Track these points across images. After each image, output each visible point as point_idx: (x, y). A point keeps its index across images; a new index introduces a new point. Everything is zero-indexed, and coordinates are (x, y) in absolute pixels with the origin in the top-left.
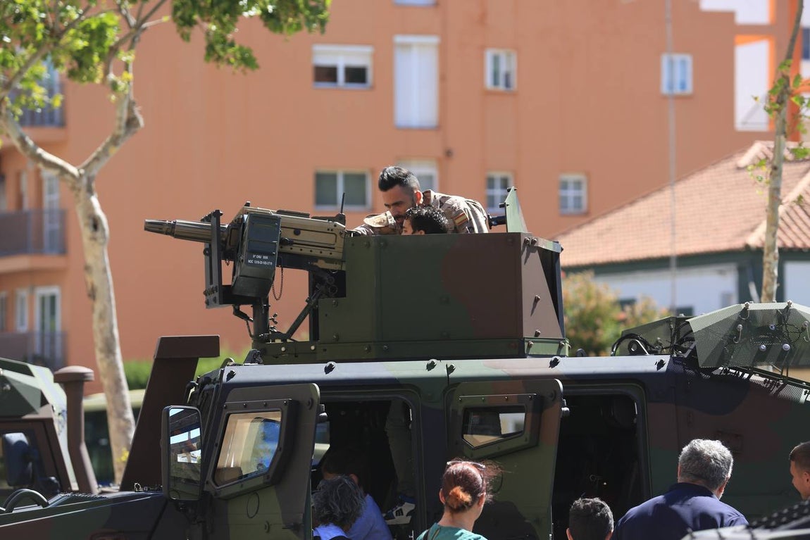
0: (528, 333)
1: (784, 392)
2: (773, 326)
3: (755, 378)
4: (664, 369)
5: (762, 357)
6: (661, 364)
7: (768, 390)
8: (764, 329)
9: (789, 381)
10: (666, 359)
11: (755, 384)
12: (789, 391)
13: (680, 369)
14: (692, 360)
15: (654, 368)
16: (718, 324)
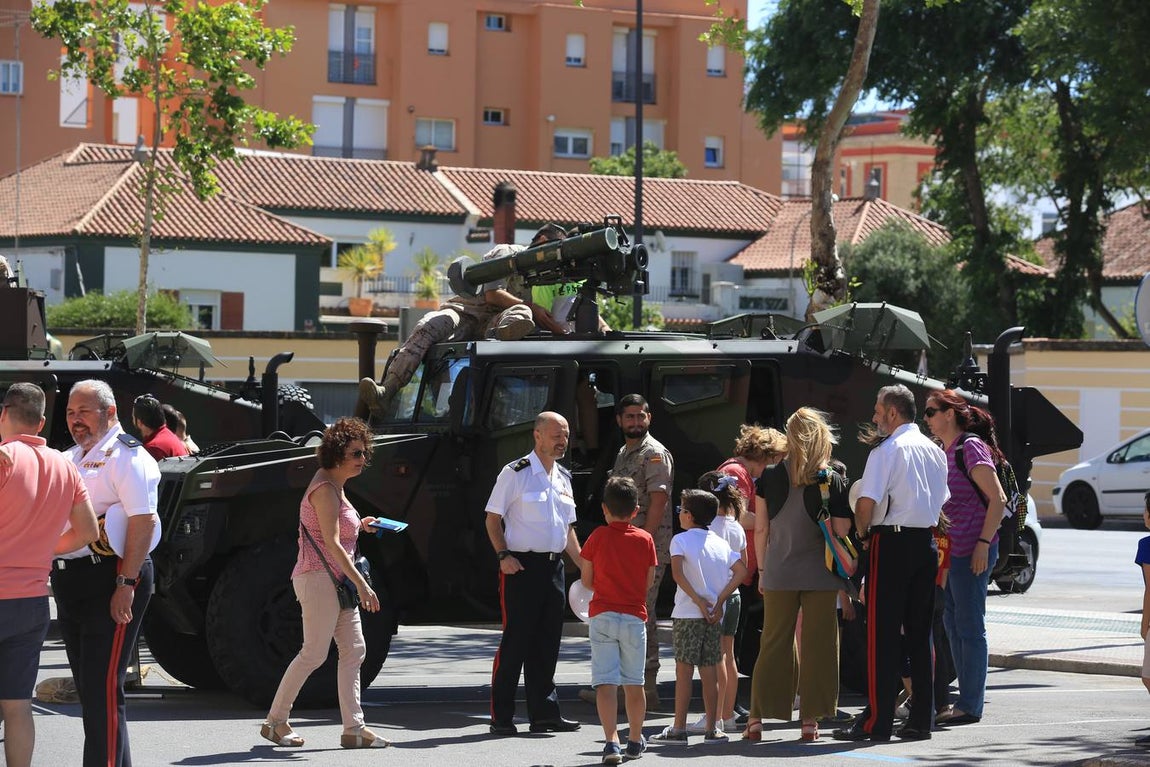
0: (29, 345)
1: (175, 383)
2: (170, 346)
3: (159, 374)
4: (109, 368)
5: (164, 363)
6: (107, 366)
7: (166, 382)
8: (165, 348)
9: (177, 376)
10: (110, 363)
11: (159, 378)
12: (178, 382)
13: (117, 368)
14: (125, 363)
15: (103, 368)
16: (139, 345)
